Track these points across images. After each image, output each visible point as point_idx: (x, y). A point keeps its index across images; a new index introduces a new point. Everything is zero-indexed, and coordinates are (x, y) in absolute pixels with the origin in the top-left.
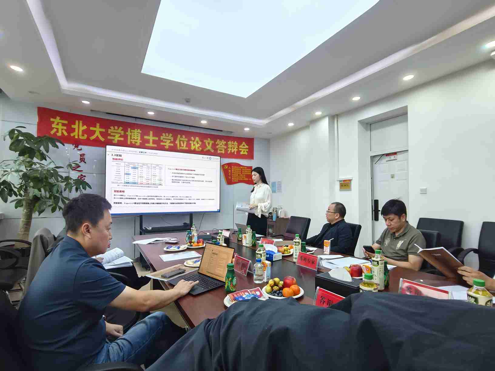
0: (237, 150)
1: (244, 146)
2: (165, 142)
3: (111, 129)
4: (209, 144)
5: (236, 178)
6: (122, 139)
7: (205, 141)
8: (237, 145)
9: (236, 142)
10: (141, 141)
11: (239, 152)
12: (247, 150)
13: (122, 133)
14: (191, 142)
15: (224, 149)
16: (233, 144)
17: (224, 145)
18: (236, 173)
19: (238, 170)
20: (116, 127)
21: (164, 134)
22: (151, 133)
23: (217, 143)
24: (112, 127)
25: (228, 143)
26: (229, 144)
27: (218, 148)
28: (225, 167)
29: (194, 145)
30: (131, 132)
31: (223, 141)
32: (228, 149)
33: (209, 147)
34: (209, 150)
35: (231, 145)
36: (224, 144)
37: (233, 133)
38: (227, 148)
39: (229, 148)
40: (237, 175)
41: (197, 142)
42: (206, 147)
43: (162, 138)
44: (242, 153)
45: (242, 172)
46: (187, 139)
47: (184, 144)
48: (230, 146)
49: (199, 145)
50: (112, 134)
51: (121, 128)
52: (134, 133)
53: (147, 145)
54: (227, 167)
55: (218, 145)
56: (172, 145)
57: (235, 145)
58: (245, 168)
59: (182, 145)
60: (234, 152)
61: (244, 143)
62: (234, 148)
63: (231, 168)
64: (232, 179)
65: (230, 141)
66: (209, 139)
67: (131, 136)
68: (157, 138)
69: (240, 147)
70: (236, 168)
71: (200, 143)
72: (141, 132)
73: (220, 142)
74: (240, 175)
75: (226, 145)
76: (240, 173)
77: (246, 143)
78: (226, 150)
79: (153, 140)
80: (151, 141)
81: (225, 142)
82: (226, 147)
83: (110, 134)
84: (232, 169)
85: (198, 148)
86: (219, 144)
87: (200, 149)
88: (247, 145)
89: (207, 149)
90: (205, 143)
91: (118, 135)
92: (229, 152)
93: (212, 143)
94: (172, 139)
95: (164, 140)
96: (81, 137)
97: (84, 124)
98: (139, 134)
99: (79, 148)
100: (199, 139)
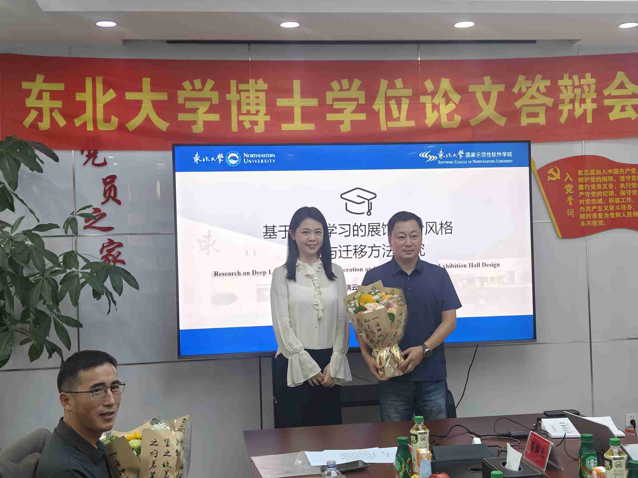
0: (594, 106)
1: (622, 86)
2: (341, 111)
3: (183, 89)
4: (487, 96)
5: (598, 213)
6: (215, 117)
7: (472, 88)
8: (593, 87)
9: (588, 75)
10: (268, 118)
11: (602, 112)
12: (635, 101)
13: (215, 97)
14: (424, 99)
15: (543, 108)
16: (580, 86)
17: (544, 94)
18: (594, 193)
19: (602, 183)
20: (198, 83)
21: (335, 85)
22: (297, 84)
23: (516, 90)
24: (187, 84)
25: (560, 82)
26: (562, 88)
27: (521, 109)
29: (436, 107)
30: (239, 92)
31: (539, 77)
32: (561, 107)
33: (488, 110)
34: (488, 121)
35: (570, 88)
36: (543, 90)
37: (577, 44)
38: (555, 106)
39: (563, 102)
40: (600, 201)
41: (445, 95)
42: (476, 109)
43: (329, 96)
44: (614, 115)
45: (617, 189)
46: (409, 92)
47: (399, 109)
48: (566, 95)
49: (451, 106)
50: (189, 105)
51: (210, 83)
52: (246, 94)
53: (285, 127)
54: (557, 176)
55: (521, 95)
56: (362, 117)
57: (586, 89)
58: (629, 174)
59: (395, 114)
60: (584, 115)
61: (621, 76)
62: (583, 101)
63: (575, 176)
64: (582, 216)
65: (566, 76)
66: (487, 79)
67: (239, 104)
68: (313, 102)
69: (606, 92)
70: (595, 176)
71: (456, 98)
72: (265, 87)
73: (529, 83)
74: (611, 200)
75: (553, 91)
76: (612, 193)
77: (628, 75)
78: (552, 111)
79: (303, 108)
80: (298, 113)
81: (548, 83)
82: (549, 101)
83: (183, 105)
84: (581, 180)
85: (450, 116)
86: (525, 94)
87: (458, 118)
88: (634, 81)
89: (483, 116)
90: (474, 93)
91: (203, 107)
92: (563, 120)
93: (499, 93)
94: (361, 96)
95: (337, 105)
96: (102, 127)
97: (107, 86)
98: (262, 95)
99: (99, 161)
100: (452, 83)
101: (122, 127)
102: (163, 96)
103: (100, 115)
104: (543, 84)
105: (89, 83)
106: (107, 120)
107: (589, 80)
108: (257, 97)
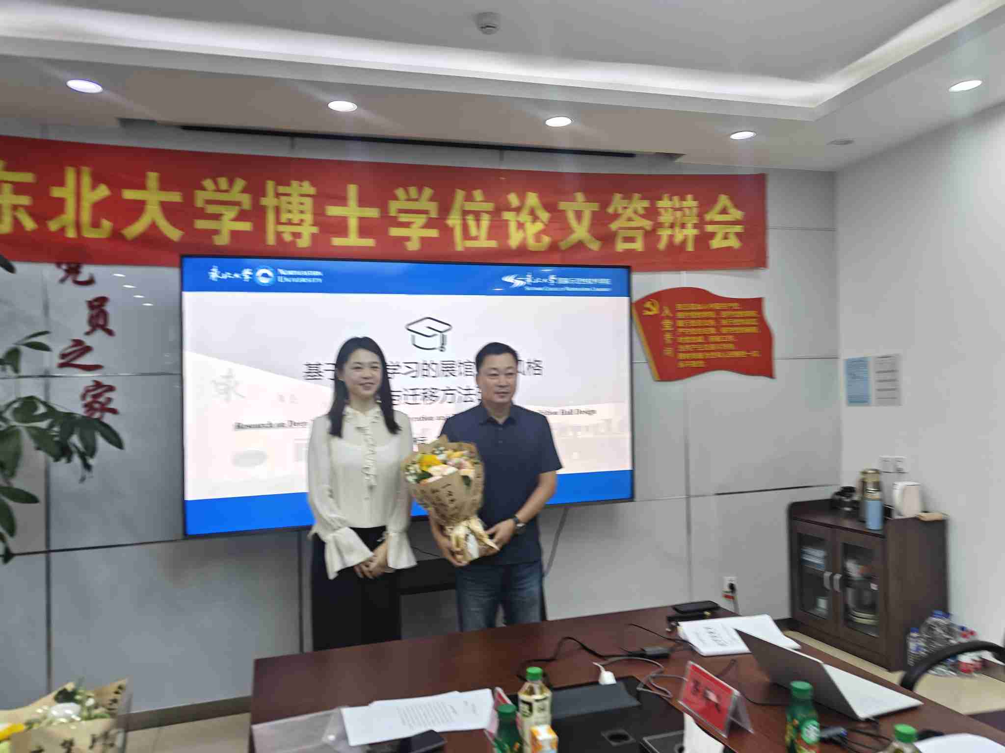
0: (695, 232)
1: (724, 211)
2: (407, 225)
3: (203, 189)
4: (579, 215)
5: (697, 353)
6: (245, 226)
7: (563, 205)
8: (695, 211)
9: (689, 197)
10: (315, 230)
11: (703, 239)
12: (738, 229)
13: (246, 201)
14: (508, 216)
15: (641, 232)
16: (680, 209)
17: (642, 216)
18: (693, 330)
19: (704, 318)
20: (223, 182)
21: (400, 192)
22: (352, 191)
23: (611, 210)
24: (208, 183)
25: (660, 204)
26: (662, 211)
27: (616, 232)
28: (649, 310)
29: (521, 226)
30: (278, 195)
31: (637, 196)
32: (660, 232)
33: (581, 231)
34: (580, 245)
35: (670, 211)
36: (642, 212)
37: (679, 160)
38: (654, 230)
39: (662, 226)
40: (701, 339)
41: (532, 212)
42: (567, 230)
43: (393, 207)
44: (717, 243)
45: (718, 327)
46: (489, 206)
47: (478, 226)
48: (666, 218)
49: (539, 226)
50: (212, 209)
51: (240, 184)
52: (288, 198)
53: (337, 241)
55: (616, 216)
56: (433, 233)
57: (687, 211)
58: (731, 309)
59: (473, 231)
60: (684, 242)
61: (724, 200)
62: (683, 226)
63: (674, 311)
64: (680, 356)
65: (666, 196)
66: (580, 196)
67: (277, 210)
68: (372, 213)
69: (708, 217)
70: (696, 310)
71: (544, 216)
72: (312, 191)
73: (625, 203)
74: (712, 339)
75: (652, 213)
76: (713, 331)
77: (732, 199)
78: (651, 236)
79: (361, 219)
80: (353, 224)
81: (646, 204)
82: (647, 224)
83: (202, 209)
84: (679, 315)
85: (538, 237)
86: (621, 215)
87: (546, 240)
88: (737, 206)
89: (574, 238)
90: (563, 212)
91: (230, 213)
92: (662, 245)
93: (594, 213)
94: (433, 209)
95: (404, 218)
96: (89, 233)
97: (97, 180)
98: (308, 202)
99: (82, 277)
100: (541, 197)
101: (116, 235)
102: (175, 197)
103: (86, 217)
104: (640, 204)
105: (70, 175)
106: (96, 224)
107: (690, 202)
108: (302, 204)
